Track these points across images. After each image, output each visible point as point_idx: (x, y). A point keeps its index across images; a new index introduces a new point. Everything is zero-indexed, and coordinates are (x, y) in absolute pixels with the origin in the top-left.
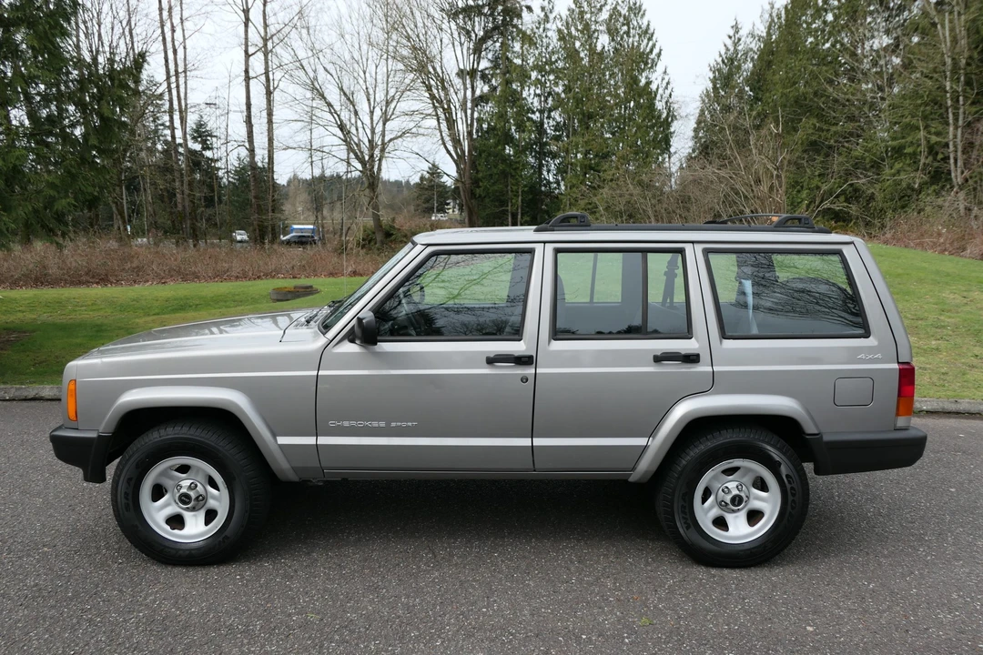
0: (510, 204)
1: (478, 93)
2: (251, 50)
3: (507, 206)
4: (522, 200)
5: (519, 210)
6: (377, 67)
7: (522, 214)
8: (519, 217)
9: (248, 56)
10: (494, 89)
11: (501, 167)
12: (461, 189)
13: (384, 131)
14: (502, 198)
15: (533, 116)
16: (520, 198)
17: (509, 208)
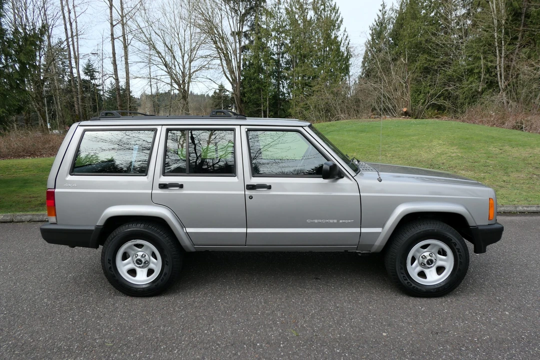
0: (262, 106)
1: (243, 44)
2: (114, 23)
3: (261, 107)
5: (268, 109)
6: (185, 31)
8: (268, 112)
9: (112, 26)
10: (251, 42)
11: (257, 85)
12: (235, 98)
13: (190, 67)
14: (258, 103)
15: (274, 57)
16: (268, 102)
17: (262, 108)
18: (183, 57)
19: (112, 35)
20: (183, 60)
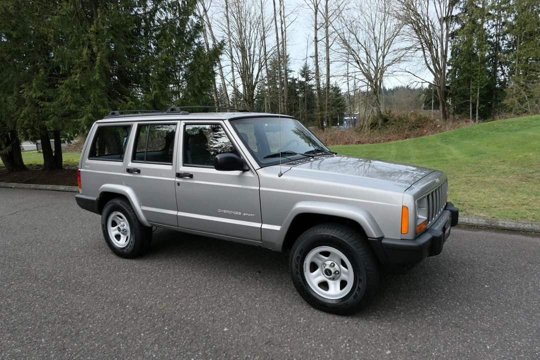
0: (471, 98)
2: (318, 27)
3: (469, 99)
4: (479, 94)
5: (478, 101)
7: (480, 104)
8: (478, 105)
9: (316, 29)
11: (465, 75)
12: (438, 91)
13: (383, 61)
14: (466, 94)
16: (478, 93)
17: (470, 100)
18: (377, 52)
19: (316, 38)
20: (377, 55)
